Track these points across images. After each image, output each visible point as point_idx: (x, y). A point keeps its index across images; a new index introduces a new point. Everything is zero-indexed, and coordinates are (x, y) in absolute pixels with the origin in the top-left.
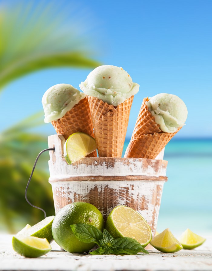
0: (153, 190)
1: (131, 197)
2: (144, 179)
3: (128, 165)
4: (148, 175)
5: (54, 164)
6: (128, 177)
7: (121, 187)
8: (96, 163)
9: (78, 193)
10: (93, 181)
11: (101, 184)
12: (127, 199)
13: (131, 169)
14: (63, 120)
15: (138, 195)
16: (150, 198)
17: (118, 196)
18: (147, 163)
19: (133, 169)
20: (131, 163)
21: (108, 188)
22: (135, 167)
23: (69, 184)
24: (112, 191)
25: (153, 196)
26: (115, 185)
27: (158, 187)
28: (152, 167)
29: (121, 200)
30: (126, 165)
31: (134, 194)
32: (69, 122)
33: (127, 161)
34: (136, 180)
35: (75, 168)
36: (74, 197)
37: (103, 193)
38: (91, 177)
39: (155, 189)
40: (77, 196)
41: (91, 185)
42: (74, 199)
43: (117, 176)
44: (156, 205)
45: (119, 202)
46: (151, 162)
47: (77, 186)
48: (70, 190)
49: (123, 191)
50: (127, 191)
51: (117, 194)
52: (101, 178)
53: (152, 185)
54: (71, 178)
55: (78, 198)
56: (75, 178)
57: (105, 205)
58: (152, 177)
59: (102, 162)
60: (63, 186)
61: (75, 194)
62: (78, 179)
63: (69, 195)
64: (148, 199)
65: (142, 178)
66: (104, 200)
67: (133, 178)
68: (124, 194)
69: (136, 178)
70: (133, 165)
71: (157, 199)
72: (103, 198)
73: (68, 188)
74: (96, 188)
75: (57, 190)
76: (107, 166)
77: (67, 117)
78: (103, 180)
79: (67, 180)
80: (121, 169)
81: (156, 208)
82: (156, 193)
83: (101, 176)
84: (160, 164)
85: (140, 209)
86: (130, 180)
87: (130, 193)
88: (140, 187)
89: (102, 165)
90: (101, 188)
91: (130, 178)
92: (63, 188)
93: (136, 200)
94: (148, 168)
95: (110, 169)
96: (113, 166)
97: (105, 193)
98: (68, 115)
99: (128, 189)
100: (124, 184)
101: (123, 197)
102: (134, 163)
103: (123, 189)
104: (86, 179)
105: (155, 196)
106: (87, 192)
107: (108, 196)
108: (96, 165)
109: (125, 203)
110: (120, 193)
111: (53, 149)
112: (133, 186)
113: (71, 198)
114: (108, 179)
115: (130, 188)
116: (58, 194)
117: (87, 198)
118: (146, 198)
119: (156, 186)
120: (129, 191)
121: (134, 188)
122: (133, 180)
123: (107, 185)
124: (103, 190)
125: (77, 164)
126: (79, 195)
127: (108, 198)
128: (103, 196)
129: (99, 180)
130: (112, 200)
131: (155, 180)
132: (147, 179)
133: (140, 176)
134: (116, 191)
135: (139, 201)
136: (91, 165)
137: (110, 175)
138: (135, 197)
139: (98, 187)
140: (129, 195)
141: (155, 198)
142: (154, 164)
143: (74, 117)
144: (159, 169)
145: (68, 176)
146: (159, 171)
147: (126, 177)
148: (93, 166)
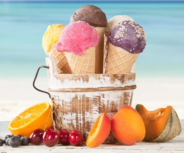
0: (121, 96)
1: (102, 103)
2: (112, 89)
4: (115, 86)
6: (99, 89)
7: (95, 96)
8: (76, 78)
9: (65, 100)
12: (100, 105)
13: (101, 82)
17: (92, 103)
18: (114, 78)
19: (103, 82)
21: (85, 97)
22: (105, 81)
25: (121, 101)
28: (119, 80)
29: (95, 106)
34: (106, 90)
35: (62, 82)
36: (62, 104)
37: (81, 101)
42: (63, 105)
45: (93, 107)
46: (118, 76)
48: (59, 98)
49: (96, 99)
50: (100, 99)
51: (91, 102)
55: (65, 104)
57: (83, 110)
58: (118, 87)
59: (80, 78)
61: (63, 101)
63: (59, 101)
64: (117, 104)
65: (110, 89)
67: (104, 89)
68: (97, 101)
69: (106, 89)
70: (103, 79)
72: (81, 104)
73: (58, 97)
76: (84, 81)
83: (79, 88)
84: (125, 77)
85: (110, 112)
86: (101, 91)
87: (102, 100)
88: (109, 95)
89: (80, 80)
90: (80, 97)
91: (101, 89)
93: (107, 105)
94: (115, 81)
96: (88, 81)
99: (100, 97)
101: (97, 103)
102: (103, 78)
103: (96, 97)
106: (70, 100)
107: (85, 103)
108: (76, 80)
109: (98, 108)
112: (104, 95)
114: (84, 91)
115: (102, 97)
117: (70, 104)
118: (115, 103)
119: (123, 94)
120: (101, 98)
121: (105, 96)
122: (103, 90)
123: (84, 95)
124: (81, 98)
126: (65, 102)
127: (86, 104)
128: (82, 103)
130: (88, 106)
132: (114, 89)
133: (109, 87)
134: (91, 99)
135: (109, 106)
136: (72, 80)
138: (106, 103)
139: (78, 96)
140: (101, 102)
144: (125, 81)
146: (125, 82)
147: (98, 88)
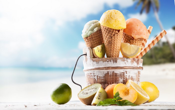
3: (124, 61)
5: (86, 62)
10: (106, 69)
11: (111, 71)
14: (89, 38)
15: (129, 76)
16: (135, 78)
20: (125, 60)
23: (94, 71)
24: (116, 75)
26: (118, 71)
27: (139, 72)
30: (123, 61)
31: (127, 75)
32: (92, 40)
33: (123, 59)
38: (105, 67)
39: (137, 73)
40: (99, 77)
41: (106, 71)
43: (118, 67)
44: (138, 81)
47: (98, 72)
52: (111, 68)
53: (136, 71)
54: (95, 68)
56: (97, 68)
60: (91, 73)
62: (99, 69)
66: (112, 79)
71: (138, 78)
74: (108, 73)
75: (88, 74)
77: (92, 37)
78: (111, 69)
79: (93, 69)
80: (120, 63)
81: (138, 83)
82: (138, 75)
92: (91, 74)
95: (115, 63)
97: (113, 75)
98: (92, 36)
100: (122, 71)
104: (103, 68)
105: (137, 76)
110: (120, 75)
111: (86, 55)
113: (95, 78)
116: (88, 77)
125: (98, 61)
129: (109, 69)
131: (137, 69)
137: (115, 66)
141: (137, 78)
142: (136, 61)
143: (95, 37)
145: (94, 68)
148: (106, 62)
